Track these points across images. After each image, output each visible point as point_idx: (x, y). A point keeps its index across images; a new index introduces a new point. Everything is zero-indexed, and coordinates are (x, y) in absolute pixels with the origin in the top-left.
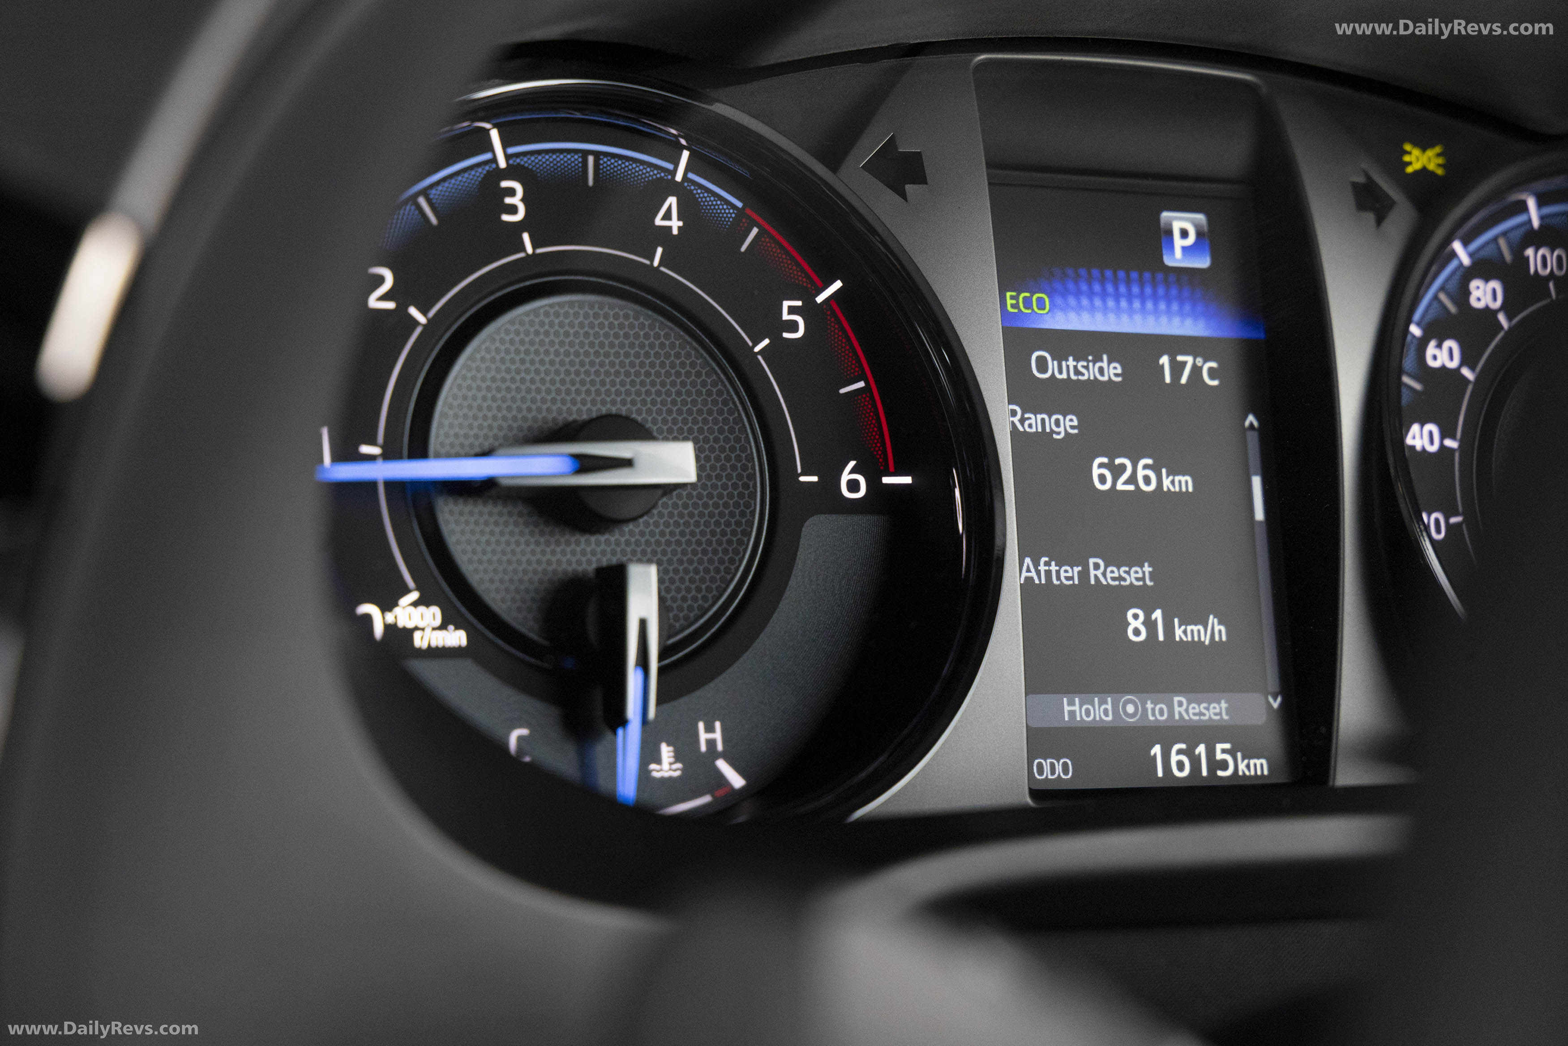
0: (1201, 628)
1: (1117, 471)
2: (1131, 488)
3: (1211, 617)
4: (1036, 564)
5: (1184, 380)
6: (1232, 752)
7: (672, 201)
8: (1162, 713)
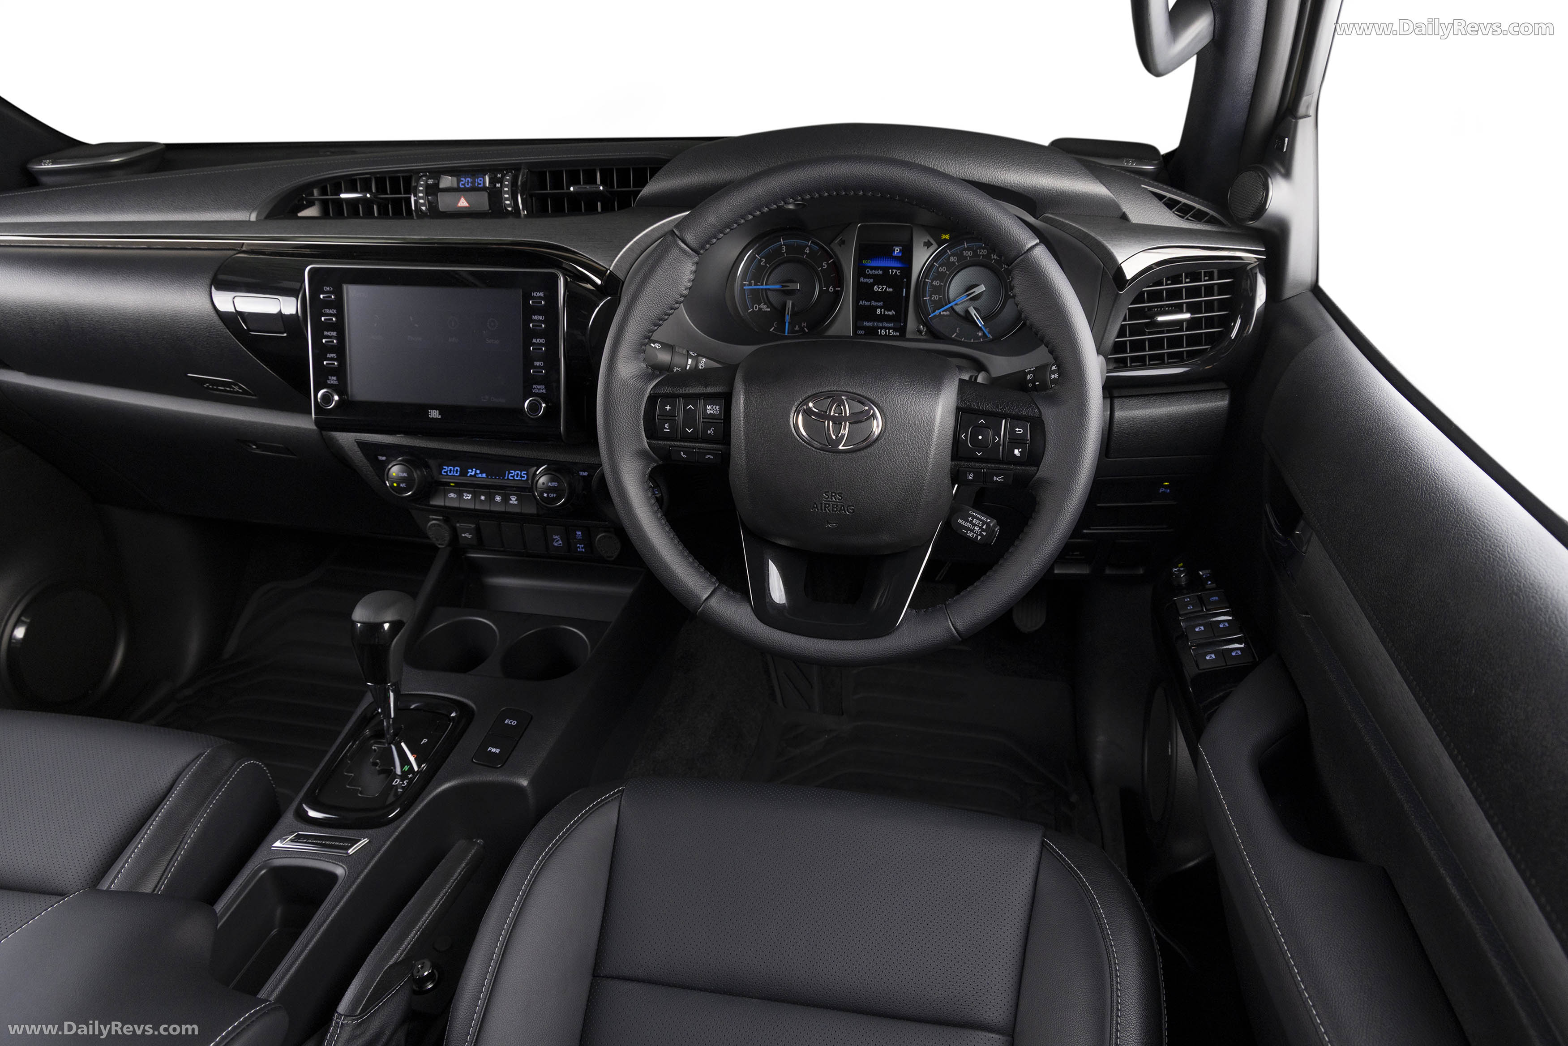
4: (862, 301)
5: (893, 274)
6: (893, 332)
7: (808, 248)
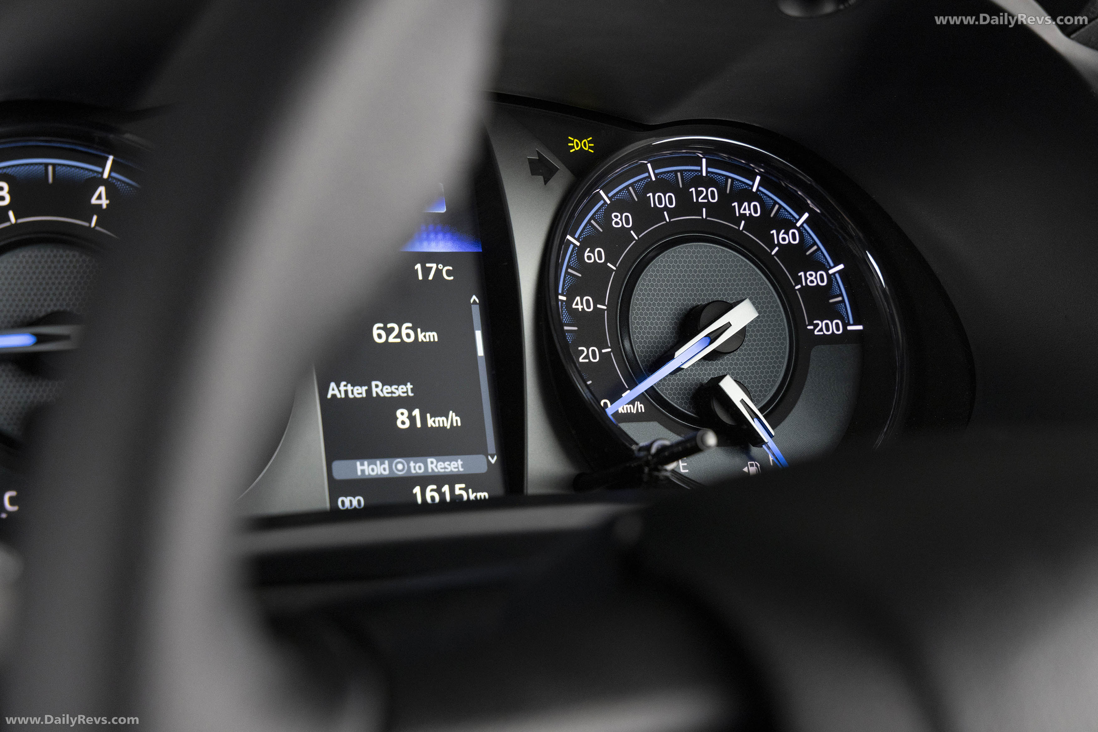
0: (444, 419)
1: (389, 332)
2: (398, 340)
3: (451, 412)
4: (338, 386)
5: (431, 278)
6: (466, 489)
7: (102, 189)
8: (420, 468)
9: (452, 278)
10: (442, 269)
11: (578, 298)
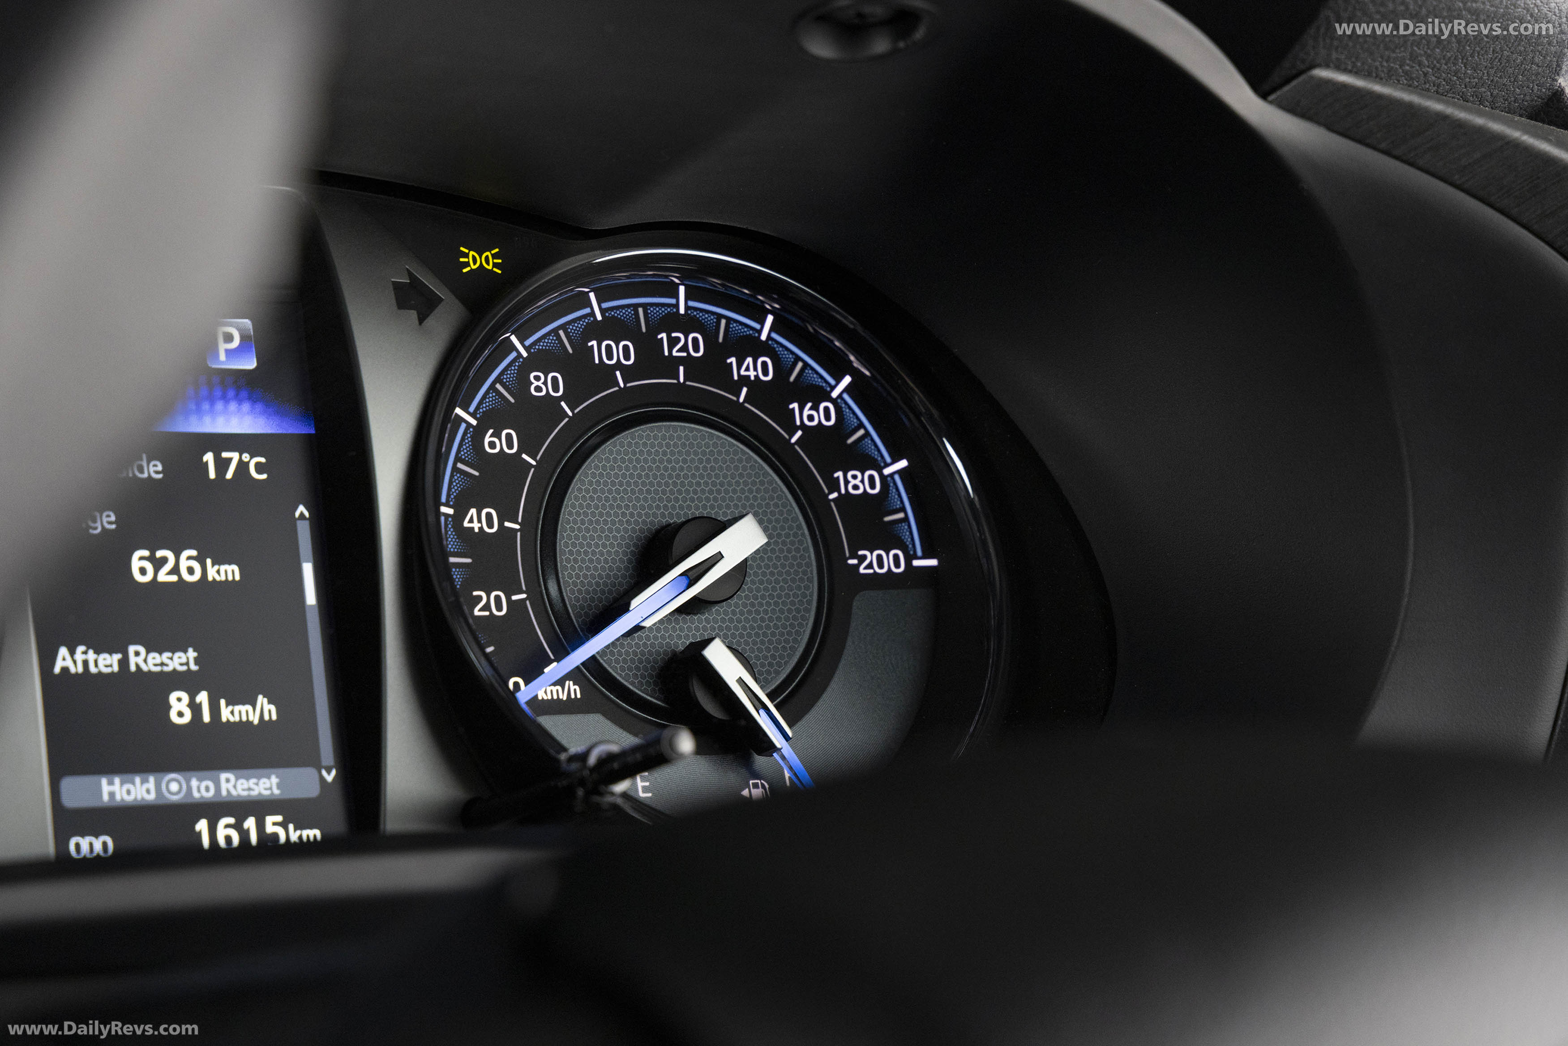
0: (249, 708)
1: (158, 564)
2: (174, 578)
3: (260, 697)
4: (72, 653)
6: (284, 825)
8: (207, 789)
9: (264, 476)
10: (248, 463)
11: (473, 511)
